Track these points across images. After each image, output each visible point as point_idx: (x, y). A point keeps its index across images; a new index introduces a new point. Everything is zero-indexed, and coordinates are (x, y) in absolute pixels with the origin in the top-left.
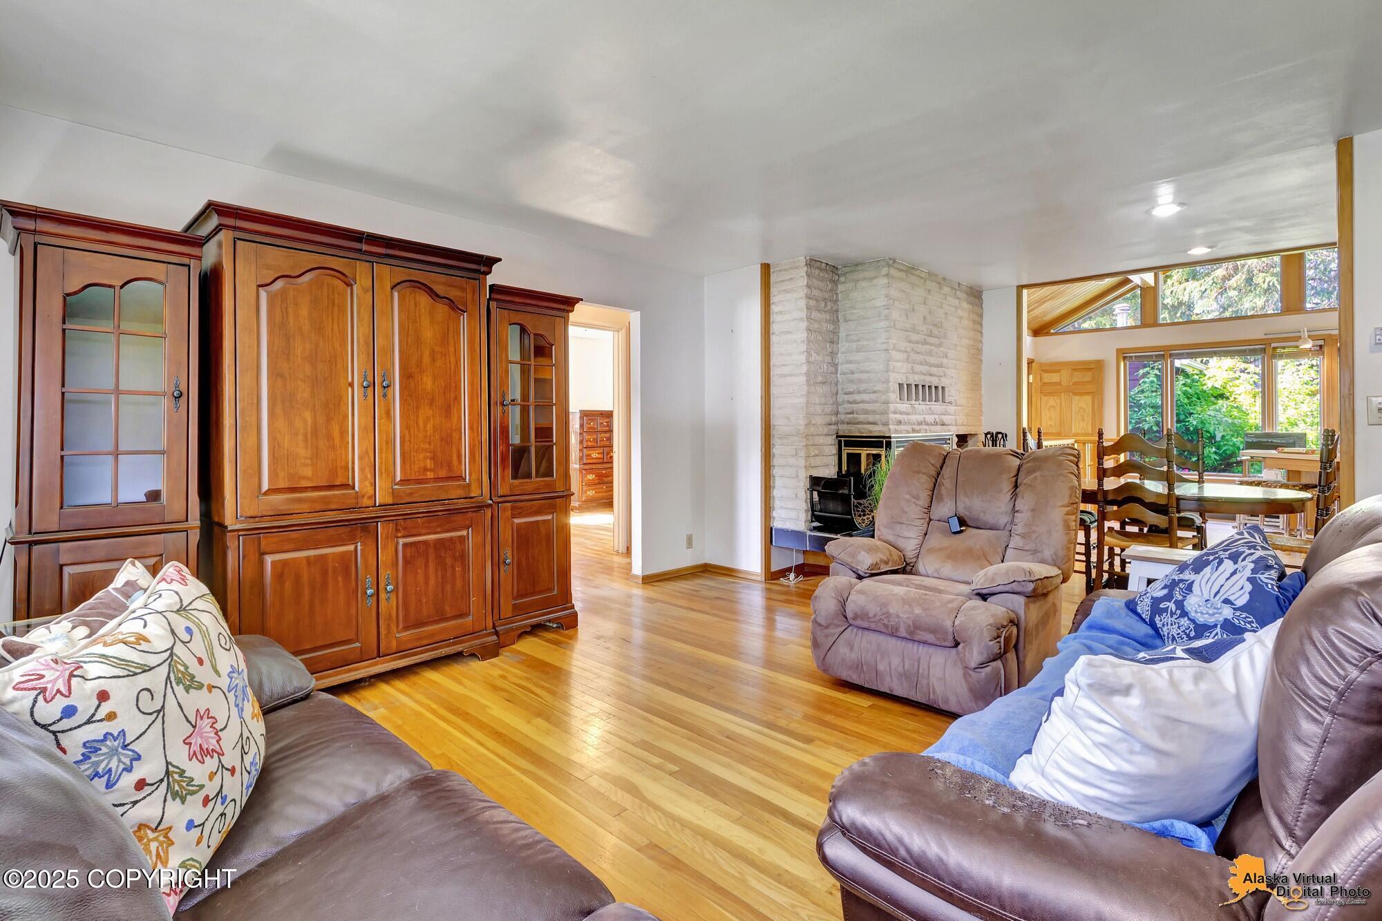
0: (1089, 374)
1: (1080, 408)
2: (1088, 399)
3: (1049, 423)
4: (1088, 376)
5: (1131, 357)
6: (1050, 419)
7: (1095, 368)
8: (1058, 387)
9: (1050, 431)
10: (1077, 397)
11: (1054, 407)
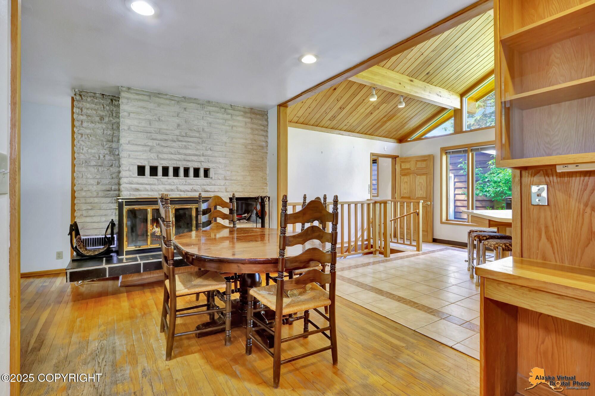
0: (425, 163)
1: (420, 183)
2: (424, 177)
3: (404, 191)
4: (424, 164)
5: (450, 152)
6: (405, 189)
7: (429, 160)
8: (409, 171)
9: (405, 196)
10: (418, 177)
11: (407, 182)
